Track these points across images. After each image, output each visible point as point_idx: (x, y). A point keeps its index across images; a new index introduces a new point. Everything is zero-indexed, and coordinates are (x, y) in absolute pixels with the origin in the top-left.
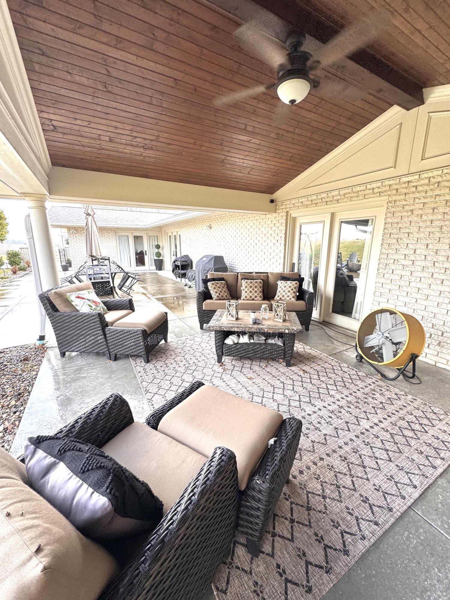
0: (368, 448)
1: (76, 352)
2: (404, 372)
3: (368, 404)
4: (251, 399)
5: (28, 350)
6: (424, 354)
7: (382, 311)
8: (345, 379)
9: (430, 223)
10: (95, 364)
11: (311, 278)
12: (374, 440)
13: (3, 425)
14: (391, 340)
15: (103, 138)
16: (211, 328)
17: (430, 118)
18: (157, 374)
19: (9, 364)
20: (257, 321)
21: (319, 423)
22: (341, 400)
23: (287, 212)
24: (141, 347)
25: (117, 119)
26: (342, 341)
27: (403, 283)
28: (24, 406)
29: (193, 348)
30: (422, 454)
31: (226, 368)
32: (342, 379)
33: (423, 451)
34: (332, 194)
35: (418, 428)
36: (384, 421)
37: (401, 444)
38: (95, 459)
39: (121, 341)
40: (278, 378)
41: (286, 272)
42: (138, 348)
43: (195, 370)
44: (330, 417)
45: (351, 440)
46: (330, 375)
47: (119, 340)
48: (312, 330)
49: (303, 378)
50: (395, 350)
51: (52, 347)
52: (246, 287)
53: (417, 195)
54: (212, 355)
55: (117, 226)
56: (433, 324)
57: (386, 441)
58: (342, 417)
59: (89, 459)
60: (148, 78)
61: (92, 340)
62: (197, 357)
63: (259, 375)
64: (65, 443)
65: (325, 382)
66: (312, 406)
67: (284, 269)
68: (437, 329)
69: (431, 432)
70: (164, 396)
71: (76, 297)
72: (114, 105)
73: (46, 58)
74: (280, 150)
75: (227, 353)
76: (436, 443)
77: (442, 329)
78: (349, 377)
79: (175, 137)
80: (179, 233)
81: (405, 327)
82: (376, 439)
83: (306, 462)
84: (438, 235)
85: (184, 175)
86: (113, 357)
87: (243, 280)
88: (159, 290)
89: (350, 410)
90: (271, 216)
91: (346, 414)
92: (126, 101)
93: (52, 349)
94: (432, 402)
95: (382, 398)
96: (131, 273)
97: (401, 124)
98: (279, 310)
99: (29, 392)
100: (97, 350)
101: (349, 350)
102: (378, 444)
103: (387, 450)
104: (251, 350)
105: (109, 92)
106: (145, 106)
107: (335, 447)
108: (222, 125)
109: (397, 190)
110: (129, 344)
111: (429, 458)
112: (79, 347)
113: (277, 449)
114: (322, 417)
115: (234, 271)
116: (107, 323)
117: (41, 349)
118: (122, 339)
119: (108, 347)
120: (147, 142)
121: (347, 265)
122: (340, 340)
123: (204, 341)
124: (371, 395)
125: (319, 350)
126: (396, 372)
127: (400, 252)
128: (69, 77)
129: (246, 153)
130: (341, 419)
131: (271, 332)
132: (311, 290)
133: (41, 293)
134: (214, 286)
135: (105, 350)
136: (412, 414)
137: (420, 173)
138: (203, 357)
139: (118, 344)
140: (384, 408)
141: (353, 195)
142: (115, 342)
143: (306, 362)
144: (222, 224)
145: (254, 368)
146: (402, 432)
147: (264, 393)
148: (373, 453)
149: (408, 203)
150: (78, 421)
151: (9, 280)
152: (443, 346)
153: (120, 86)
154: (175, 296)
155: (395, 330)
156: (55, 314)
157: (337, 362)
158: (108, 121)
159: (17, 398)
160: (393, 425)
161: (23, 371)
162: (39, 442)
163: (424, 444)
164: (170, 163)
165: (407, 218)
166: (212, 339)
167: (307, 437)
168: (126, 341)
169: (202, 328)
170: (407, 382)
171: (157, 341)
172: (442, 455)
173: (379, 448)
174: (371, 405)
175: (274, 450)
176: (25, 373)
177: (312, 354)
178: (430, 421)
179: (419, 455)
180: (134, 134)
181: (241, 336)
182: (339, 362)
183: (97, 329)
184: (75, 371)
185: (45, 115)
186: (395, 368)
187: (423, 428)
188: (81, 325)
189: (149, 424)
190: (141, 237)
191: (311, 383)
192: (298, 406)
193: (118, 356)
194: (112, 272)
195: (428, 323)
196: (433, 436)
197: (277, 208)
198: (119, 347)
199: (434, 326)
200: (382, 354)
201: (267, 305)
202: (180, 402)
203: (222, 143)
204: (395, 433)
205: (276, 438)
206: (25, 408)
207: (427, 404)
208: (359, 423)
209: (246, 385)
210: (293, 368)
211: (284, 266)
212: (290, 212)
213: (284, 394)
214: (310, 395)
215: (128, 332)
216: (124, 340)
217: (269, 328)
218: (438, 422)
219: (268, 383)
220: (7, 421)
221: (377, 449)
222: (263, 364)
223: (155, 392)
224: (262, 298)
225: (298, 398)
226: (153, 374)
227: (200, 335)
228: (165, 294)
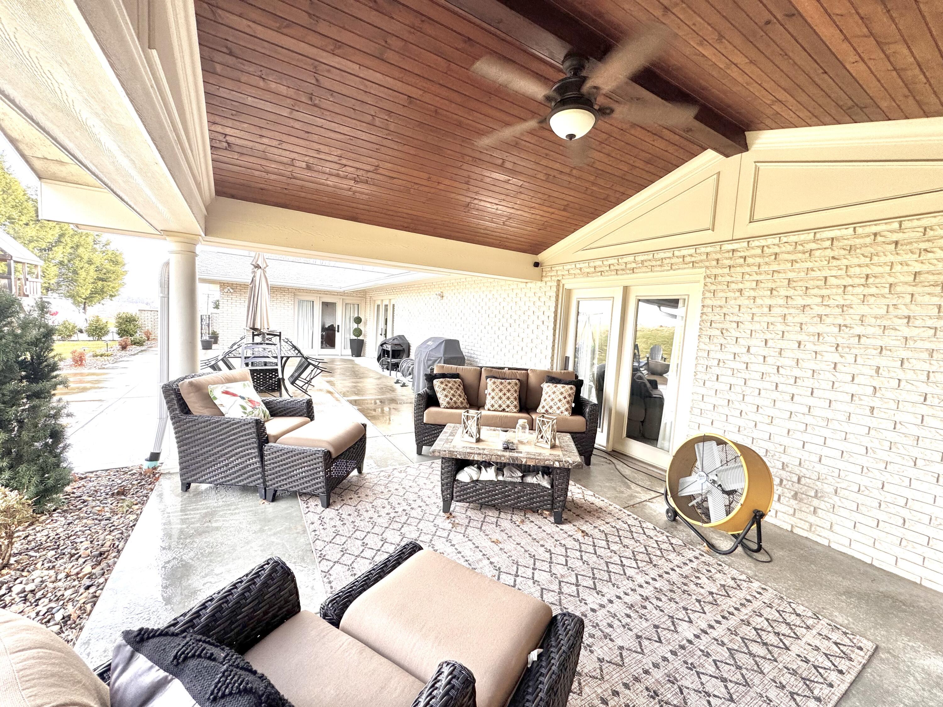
0: (692, 674)
1: (209, 483)
2: (744, 541)
3: (689, 595)
4: (497, 578)
5: (127, 476)
6: (772, 513)
7: (705, 439)
8: (649, 549)
9: (768, 309)
10: (239, 506)
11: (593, 381)
12: (701, 661)
13: (62, 610)
14: (720, 485)
15: (297, 164)
16: (437, 454)
17: (757, 170)
18: (341, 529)
19: (91, 498)
20: (510, 446)
21: (610, 626)
22: (645, 585)
23: (559, 281)
24: (319, 480)
25: (322, 140)
26: (642, 484)
27: (732, 396)
28: (106, 576)
29: (404, 486)
30: (783, 689)
31: (457, 521)
32: (646, 550)
33: (784, 683)
34: (626, 259)
35: (773, 641)
36: (716, 625)
37: (747, 669)
38: (236, 674)
39: (288, 468)
40: (541, 543)
41: (554, 370)
42: (314, 482)
43: (405, 523)
44: (629, 616)
45: (665, 659)
46: (626, 541)
47: (285, 467)
48: (594, 464)
49: (582, 545)
50: (728, 503)
51: (169, 473)
52: (493, 390)
53: (747, 269)
54: (434, 499)
55: (298, 285)
56: (783, 463)
57: (722, 662)
58: (648, 616)
59: (226, 674)
60: (372, 92)
61: (239, 464)
62: (409, 502)
63: (511, 537)
64: (187, 643)
65: (618, 553)
66: (598, 594)
67: (552, 365)
68: (790, 472)
69: (795, 649)
70: (351, 567)
71: (223, 393)
72: (320, 122)
73: (234, 59)
74: (550, 196)
75: (460, 496)
76: (804, 670)
77: (798, 472)
78: (656, 545)
79: (403, 170)
80: (393, 302)
81: (742, 466)
82: (705, 658)
83: (588, 698)
84: (780, 327)
85: (410, 221)
86: (270, 495)
87: (488, 379)
88: (355, 387)
89: (660, 604)
90: (535, 286)
91: (654, 611)
92: (338, 119)
93: (168, 476)
94: (792, 594)
95: (712, 585)
96: (312, 359)
97: (719, 173)
98: (544, 428)
99: (119, 552)
100: (245, 482)
101: (654, 500)
102: (710, 667)
103: (724, 680)
104: (499, 494)
105: (315, 105)
106: (364, 127)
107: (638, 671)
108: (471, 159)
109: (718, 260)
110: (299, 474)
111: (795, 696)
112: (216, 476)
113: (543, 671)
114: (614, 616)
115: (475, 364)
116: (267, 437)
117: (149, 476)
118: (289, 465)
119: (264, 476)
120: (360, 173)
121: (647, 364)
122: (640, 483)
123: (422, 475)
124: (693, 579)
125: (608, 498)
126: (731, 540)
127: (726, 350)
128: (261, 84)
129: (503, 197)
130: (646, 620)
131: (532, 463)
132: (594, 400)
133: (166, 382)
134: (443, 386)
135: (259, 481)
136: (761, 615)
137: (749, 239)
138: (419, 502)
139: (282, 473)
140: (715, 603)
141: (654, 263)
142: (278, 469)
143: (587, 518)
144: (459, 293)
145: (502, 525)
146: (748, 648)
147: (517, 568)
148: (702, 684)
149: (733, 279)
150: (207, 604)
151: (112, 358)
152: (801, 500)
153: (331, 99)
154: (379, 399)
155: (726, 470)
156: (184, 417)
157: (636, 519)
158: (308, 143)
159: (96, 561)
160: (732, 634)
161: (114, 513)
162: (142, 640)
163: (786, 670)
164: (390, 202)
165: (734, 301)
166: (435, 472)
167: (591, 651)
168: (295, 468)
169: (419, 452)
170: (750, 559)
171: (346, 471)
172: (816, 692)
173: (711, 676)
174: (694, 597)
175: (538, 671)
176: (116, 517)
177: (597, 504)
178: (791, 629)
179: (778, 691)
180: (344, 161)
181: (483, 468)
182: (640, 519)
183: (249, 447)
184: (204, 517)
185: (219, 129)
186: (730, 533)
187: (781, 640)
188: (224, 439)
189: (325, 616)
190: (334, 305)
191: (595, 553)
192: (575, 594)
193: (278, 493)
194: (283, 355)
195: (775, 461)
196: (799, 656)
197: (544, 274)
198: (282, 478)
199: (785, 467)
200: (708, 509)
201: (526, 421)
202: (381, 577)
203: (469, 181)
204: (736, 648)
205: (541, 650)
206: (106, 580)
207: (785, 598)
208: (675, 628)
209: (489, 553)
210: (565, 527)
211: (552, 360)
212: (563, 282)
213: (550, 572)
214: (594, 574)
215: (300, 454)
216: (293, 466)
217: (530, 458)
218: (804, 631)
219: (526, 551)
220: (70, 604)
221: (709, 678)
222: (517, 518)
223: (336, 560)
224: (518, 408)
225: (574, 581)
226: (335, 526)
227: (416, 465)
228: (363, 395)
